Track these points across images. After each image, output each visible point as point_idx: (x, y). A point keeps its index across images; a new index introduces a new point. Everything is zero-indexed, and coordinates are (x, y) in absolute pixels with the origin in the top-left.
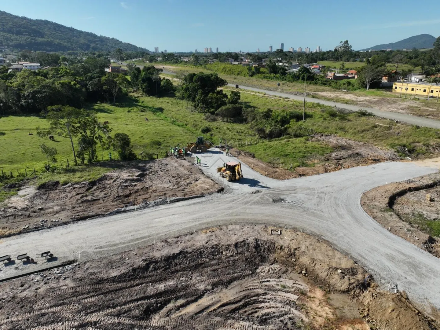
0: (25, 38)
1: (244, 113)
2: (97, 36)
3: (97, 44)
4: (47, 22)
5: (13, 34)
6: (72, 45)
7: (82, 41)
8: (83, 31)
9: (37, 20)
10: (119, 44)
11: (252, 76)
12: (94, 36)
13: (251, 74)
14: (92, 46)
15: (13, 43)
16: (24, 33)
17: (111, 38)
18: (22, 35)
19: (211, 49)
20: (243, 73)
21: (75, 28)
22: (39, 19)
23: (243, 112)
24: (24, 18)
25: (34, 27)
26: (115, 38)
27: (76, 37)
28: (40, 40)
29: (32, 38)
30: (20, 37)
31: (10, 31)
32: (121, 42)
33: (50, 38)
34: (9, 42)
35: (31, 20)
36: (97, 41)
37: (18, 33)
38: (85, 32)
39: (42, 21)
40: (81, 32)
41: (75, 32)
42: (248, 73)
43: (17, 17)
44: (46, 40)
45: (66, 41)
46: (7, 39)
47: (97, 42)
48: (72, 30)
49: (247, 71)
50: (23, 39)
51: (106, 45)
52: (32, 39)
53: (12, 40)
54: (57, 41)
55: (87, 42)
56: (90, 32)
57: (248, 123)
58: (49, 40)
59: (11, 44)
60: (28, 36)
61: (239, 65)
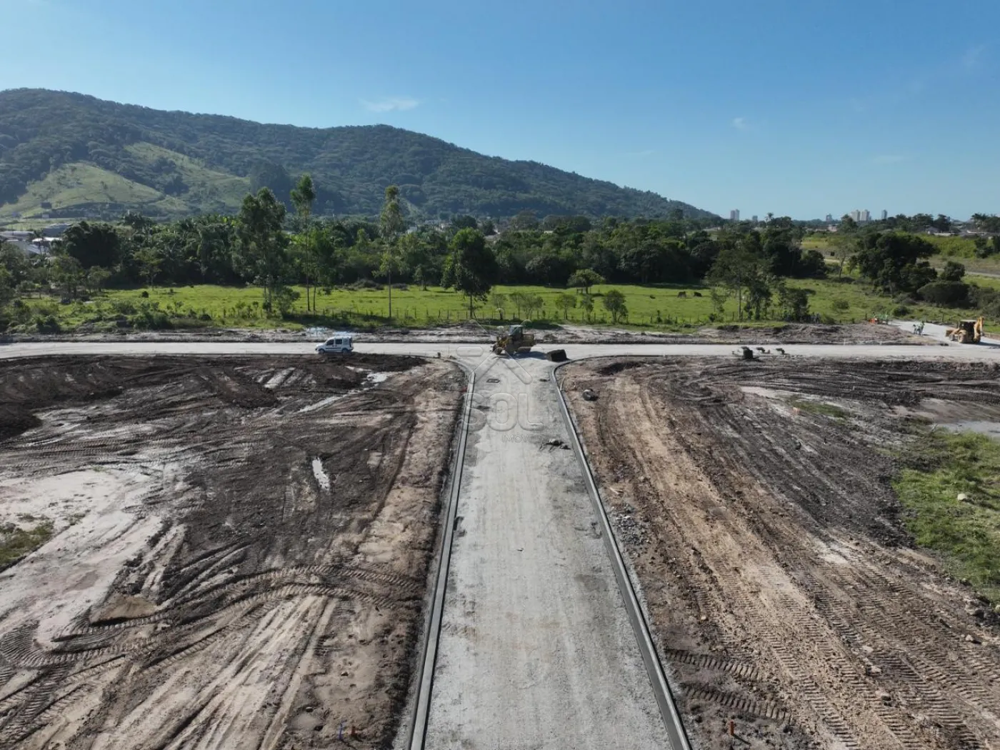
0: (499, 193)
1: (972, 295)
2: (617, 187)
3: (619, 204)
4: (533, 165)
5: (480, 186)
6: (574, 206)
7: (593, 199)
8: (594, 178)
9: (517, 161)
10: (660, 203)
11: (984, 256)
12: (612, 187)
13: (982, 251)
14: (609, 207)
15: (480, 202)
16: (498, 186)
17: (645, 190)
18: (495, 188)
19: (868, 213)
20: (962, 251)
21: (579, 174)
22: (520, 159)
23: (970, 293)
24: (498, 160)
25: (513, 174)
26: (654, 191)
27: (581, 190)
28: (522, 196)
29: (511, 193)
30: (490, 193)
31: (476, 183)
32: (664, 199)
33: (539, 193)
34: (473, 201)
35: (507, 162)
36: (618, 198)
37: (490, 186)
38: (597, 181)
39: (525, 162)
40: (590, 181)
41: (579, 182)
42: (975, 251)
43: (486, 158)
44: (531, 196)
45: (564, 197)
46: (471, 196)
47: (618, 200)
48: (574, 177)
49: (974, 247)
50: (496, 195)
51: (635, 205)
52: (509, 196)
53: (478, 198)
54: (549, 198)
55: (600, 200)
56: (605, 180)
57: (978, 309)
58: (537, 196)
59: (476, 204)
60: (503, 191)
61: (952, 237)
